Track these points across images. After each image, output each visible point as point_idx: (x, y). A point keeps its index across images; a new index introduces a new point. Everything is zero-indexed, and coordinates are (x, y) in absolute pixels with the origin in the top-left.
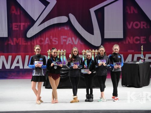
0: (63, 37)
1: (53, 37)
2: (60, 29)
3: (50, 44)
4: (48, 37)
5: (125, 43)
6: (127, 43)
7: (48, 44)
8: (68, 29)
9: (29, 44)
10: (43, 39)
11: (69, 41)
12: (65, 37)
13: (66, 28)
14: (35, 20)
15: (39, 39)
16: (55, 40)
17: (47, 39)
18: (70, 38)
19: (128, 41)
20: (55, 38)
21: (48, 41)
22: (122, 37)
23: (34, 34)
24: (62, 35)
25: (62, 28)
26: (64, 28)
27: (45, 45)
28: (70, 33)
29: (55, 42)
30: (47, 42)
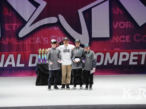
0: (53, 36)
1: (44, 37)
2: (50, 29)
3: (41, 43)
4: (39, 37)
5: (111, 42)
6: (113, 41)
7: (39, 43)
8: (58, 29)
9: (21, 43)
10: (34, 39)
11: (59, 40)
12: (55, 36)
13: (56, 28)
14: (27, 21)
15: (31, 38)
16: (46, 39)
17: (38, 38)
18: (60, 38)
19: (114, 40)
20: (45, 38)
21: (38, 40)
22: (109, 36)
23: (26, 34)
24: (52, 35)
25: (52, 28)
26: (54, 28)
27: (36, 44)
28: (60, 33)
29: (46, 42)
30: (38, 42)
